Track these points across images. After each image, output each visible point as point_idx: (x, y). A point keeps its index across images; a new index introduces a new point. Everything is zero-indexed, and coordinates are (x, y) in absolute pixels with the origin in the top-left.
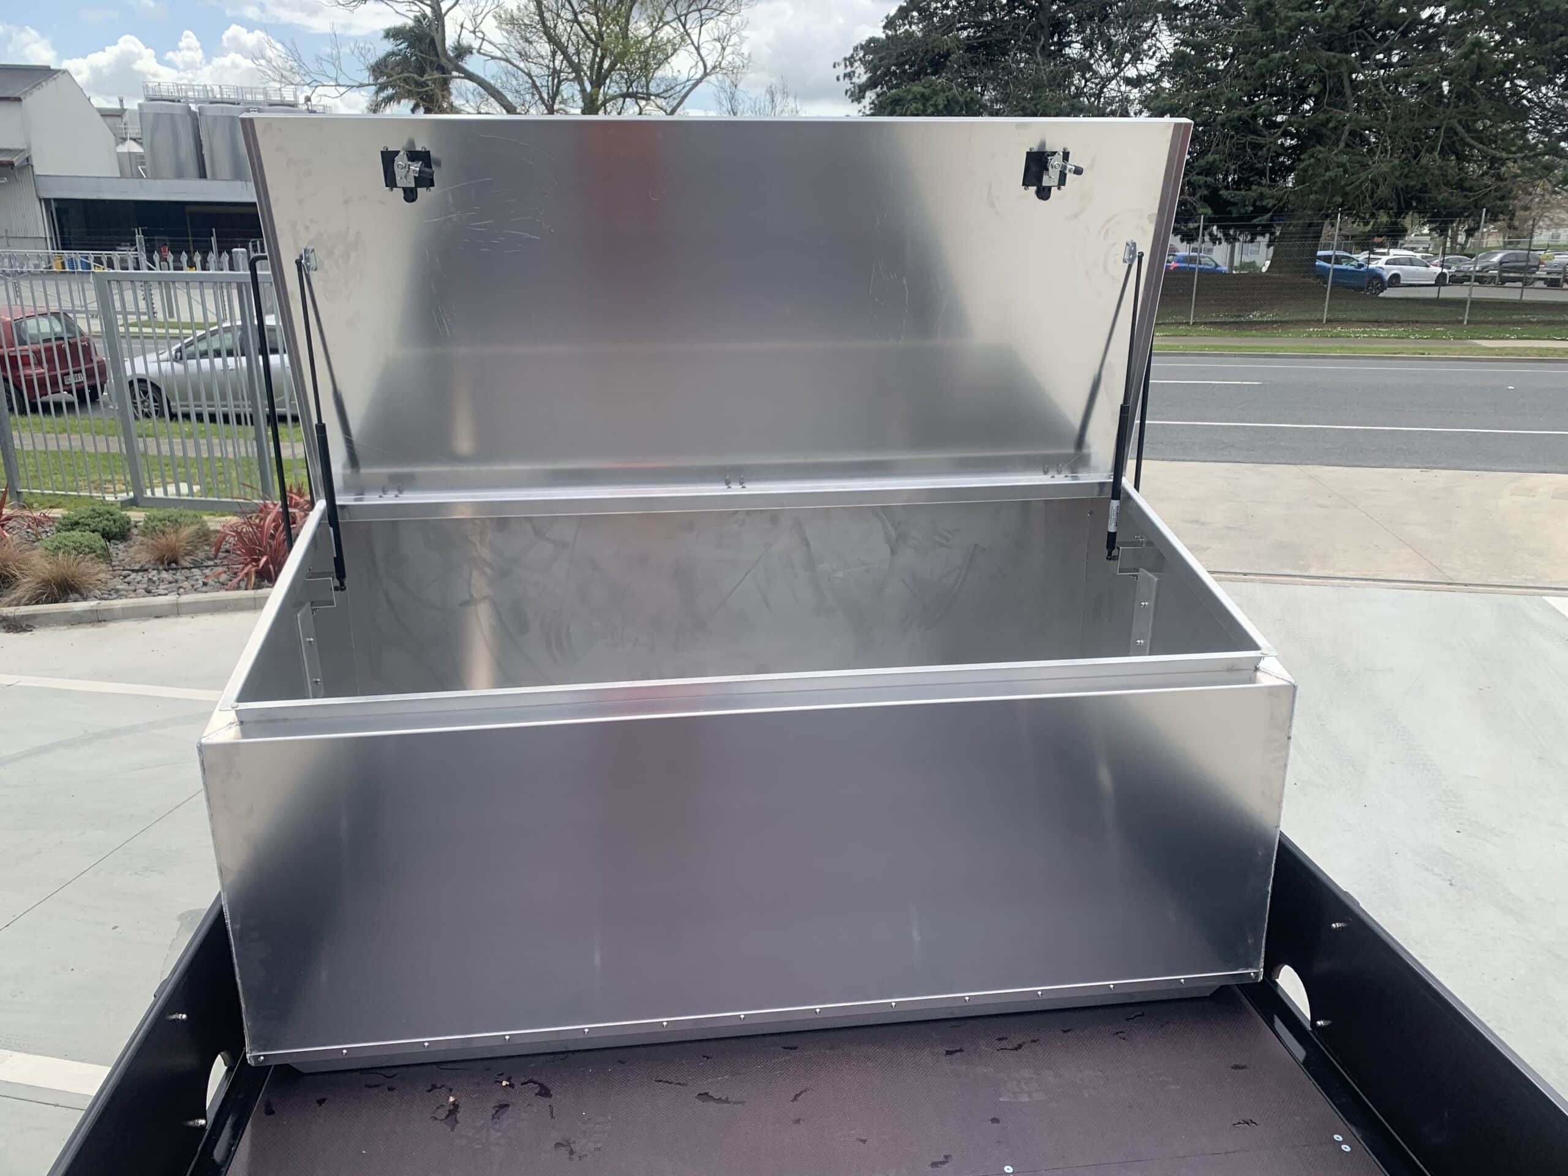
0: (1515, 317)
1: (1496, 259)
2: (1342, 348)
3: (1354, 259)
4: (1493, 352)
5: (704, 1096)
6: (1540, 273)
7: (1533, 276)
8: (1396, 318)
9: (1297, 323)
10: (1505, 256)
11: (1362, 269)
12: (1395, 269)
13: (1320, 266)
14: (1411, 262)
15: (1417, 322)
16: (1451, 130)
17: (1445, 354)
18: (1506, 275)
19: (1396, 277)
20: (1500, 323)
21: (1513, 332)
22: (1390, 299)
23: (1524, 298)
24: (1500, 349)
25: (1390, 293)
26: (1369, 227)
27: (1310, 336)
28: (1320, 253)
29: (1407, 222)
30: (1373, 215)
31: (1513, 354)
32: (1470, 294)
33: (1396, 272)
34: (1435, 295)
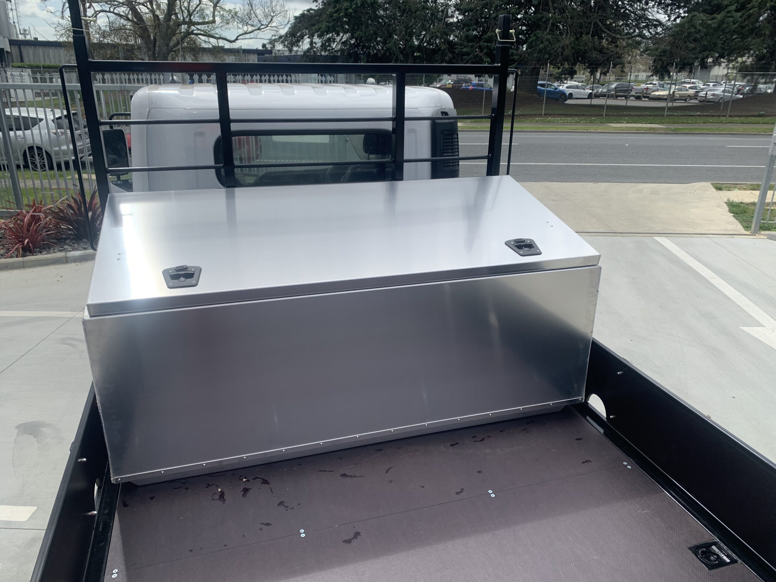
0: (625, 113)
1: (613, 86)
2: (552, 127)
3: (553, 85)
4: (616, 129)
5: (344, 475)
6: (633, 93)
7: (630, 94)
8: (575, 113)
9: (531, 115)
10: (618, 85)
11: (557, 90)
12: (570, 91)
13: (539, 89)
14: (577, 87)
15: (583, 115)
16: (596, 24)
17: (597, 130)
18: (618, 94)
19: (571, 94)
20: (619, 116)
21: (625, 120)
22: (570, 104)
23: (627, 105)
24: (620, 127)
25: (569, 102)
26: (560, 70)
27: (537, 122)
28: (539, 82)
29: (577, 68)
30: (562, 65)
31: (626, 130)
32: (606, 103)
33: (571, 92)
34: (589, 103)
